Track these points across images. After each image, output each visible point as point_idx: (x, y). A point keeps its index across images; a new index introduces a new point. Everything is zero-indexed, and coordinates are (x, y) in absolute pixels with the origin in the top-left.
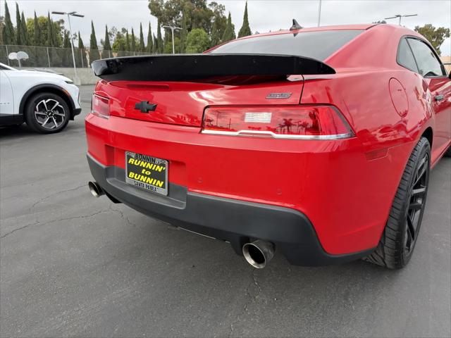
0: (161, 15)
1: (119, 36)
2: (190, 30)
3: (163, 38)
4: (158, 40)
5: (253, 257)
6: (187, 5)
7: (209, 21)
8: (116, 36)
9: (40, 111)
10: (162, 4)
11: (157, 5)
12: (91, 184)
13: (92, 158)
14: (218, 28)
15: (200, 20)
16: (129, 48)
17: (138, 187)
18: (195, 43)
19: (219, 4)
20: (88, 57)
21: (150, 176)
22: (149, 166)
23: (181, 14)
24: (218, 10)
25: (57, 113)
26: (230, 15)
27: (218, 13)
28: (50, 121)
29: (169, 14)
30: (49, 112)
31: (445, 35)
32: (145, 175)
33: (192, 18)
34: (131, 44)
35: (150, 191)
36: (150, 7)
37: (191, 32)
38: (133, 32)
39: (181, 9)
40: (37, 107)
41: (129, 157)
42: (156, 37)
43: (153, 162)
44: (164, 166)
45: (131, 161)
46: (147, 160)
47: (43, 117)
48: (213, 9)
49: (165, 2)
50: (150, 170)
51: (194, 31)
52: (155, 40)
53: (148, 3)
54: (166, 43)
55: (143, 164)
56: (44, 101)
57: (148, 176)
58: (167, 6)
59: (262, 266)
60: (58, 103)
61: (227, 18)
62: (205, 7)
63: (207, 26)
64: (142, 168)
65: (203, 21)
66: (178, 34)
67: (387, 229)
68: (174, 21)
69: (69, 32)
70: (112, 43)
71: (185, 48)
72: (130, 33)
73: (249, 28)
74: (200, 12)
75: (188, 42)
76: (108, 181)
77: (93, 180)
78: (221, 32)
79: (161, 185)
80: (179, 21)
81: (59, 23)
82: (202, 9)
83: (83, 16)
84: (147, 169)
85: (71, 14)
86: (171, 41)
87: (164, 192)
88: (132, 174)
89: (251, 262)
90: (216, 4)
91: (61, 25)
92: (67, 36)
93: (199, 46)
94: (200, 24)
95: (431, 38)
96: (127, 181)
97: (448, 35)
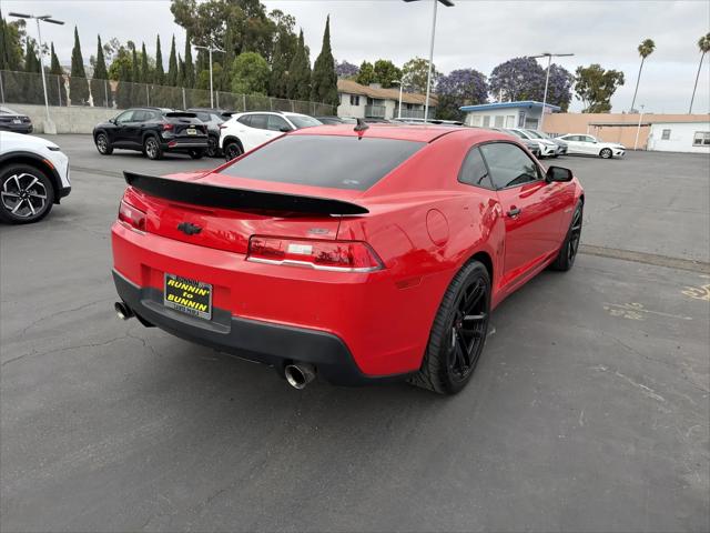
0: (191, 24)
1: (122, 53)
2: (238, 52)
3: (194, 62)
4: (187, 65)
5: (295, 379)
6: (236, 11)
7: (269, 39)
8: (116, 53)
9: (8, 191)
10: (194, 7)
11: (186, 8)
12: (118, 305)
13: (119, 273)
14: (283, 51)
15: (254, 36)
16: (137, 74)
17: (179, 310)
18: (247, 73)
19: (285, 14)
20: (67, 85)
21: (193, 300)
22: (192, 289)
23: (224, 26)
24: (285, 24)
25: (35, 194)
26: (302, 33)
27: (284, 29)
28: (24, 205)
29: (204, 24)
30: (22, 193)
31: (617, 81)
32: (186, 298)
33: (243, 34)
34: (140, 67)
35: (192, 315)
36: (173, 10)
37: (240, 57)
38: (144, 49)
39: (225, 17)
40: (5, 185)
41: (169, 279)
42: (183, 59)
43: (196, 285)
44: (208, 290)
45: (171, 283)
46: (189, 282)
47: (14, 200)
48: (276, 20)
49: (198, 4)
50: (193, 293)
51: (245, 55)
52: (182, 64)
53: (170, 4)
54: (199, 72)
55: (185, 287)
56: (15, 177)
57: (190, 299)
58: (202, 10)
59: (302, 387)
60: (36, 179)
61: (298, 36)
62: (263, 16)
63: (265, 47)
64: (183, 290)
65: (260, 38)
66: (218, 57)
67: (431, 346)
68: (212, 36)
69: (34, 42)
70: (109, 63)
71: (230, 81)
72: (139, 49)
73: (331, 56)
74: (255, 24)
75: (236, 71)
76: (143, 303)
77: (120, 301)
78: (289, 59)
79: (204, 309)
80: (221, 37)
81: (17, 24)
82: (259, 20)
83: (62, 23)
84: (190, 292)
85: (42, 18)
86: (207, 68)
87: (208, 316)
88: (171, 297)
89: (293, 383)
90: (280, 13)
91: (20, 29)
92: (30, 49)
93: (253, 79)
94: (255, 44)
95: (599, 85)
96: (166, 303)
97: (622, 83)
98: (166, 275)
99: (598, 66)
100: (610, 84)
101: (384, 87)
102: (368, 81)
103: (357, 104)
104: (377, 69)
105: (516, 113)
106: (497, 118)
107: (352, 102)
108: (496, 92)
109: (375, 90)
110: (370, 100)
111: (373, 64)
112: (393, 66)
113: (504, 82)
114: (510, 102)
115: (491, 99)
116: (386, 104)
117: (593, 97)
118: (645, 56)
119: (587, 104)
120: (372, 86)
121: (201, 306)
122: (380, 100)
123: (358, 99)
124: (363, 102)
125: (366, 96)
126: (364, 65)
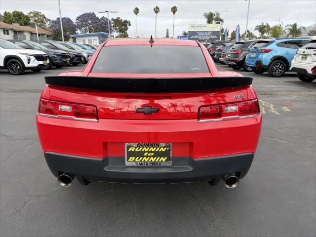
17: (141, 166)
21: (154, 156)
22: (153, 149)
31: (128, 24)
32: (147, 156)
41: (129, 147)
43: (157, 146)
44: (168, 147)
45: (132, 149)
46: (150, 145)
50: (154, 152)
55: (145, 149)
57: (151, 157)
64: (144, 152)
76: (105, 169)
79: (165, 160)
84: (150, 152)
88: (132, 159)
95: (122, 26)
96: (127, 164)
97: (130, 25)
98: (126, 145)
99: (119, 18)
100: (126, 26)
101: (21, 25)
102: (11, 22)
103: (8, 34)
104: (14, 16)
105: (97, 38)
106: (89, 40)
107: (4, 33)
108: (80, 28)
109: (16, 26)
110: (16, 32)
111: (11, 13)
112: (23, 15)
113: (82, 24)
114: (88, 33)
115: (79, 32)
116: (25, 34)
117: (120, 31)
118: (136, 14)
119: (118, 34)
120: (13, 24)
121: (162, 158)
122: (21, 32)
123: (7, 31)
124: (11, 33)
125: (12, 30)
126: (6, 13)
